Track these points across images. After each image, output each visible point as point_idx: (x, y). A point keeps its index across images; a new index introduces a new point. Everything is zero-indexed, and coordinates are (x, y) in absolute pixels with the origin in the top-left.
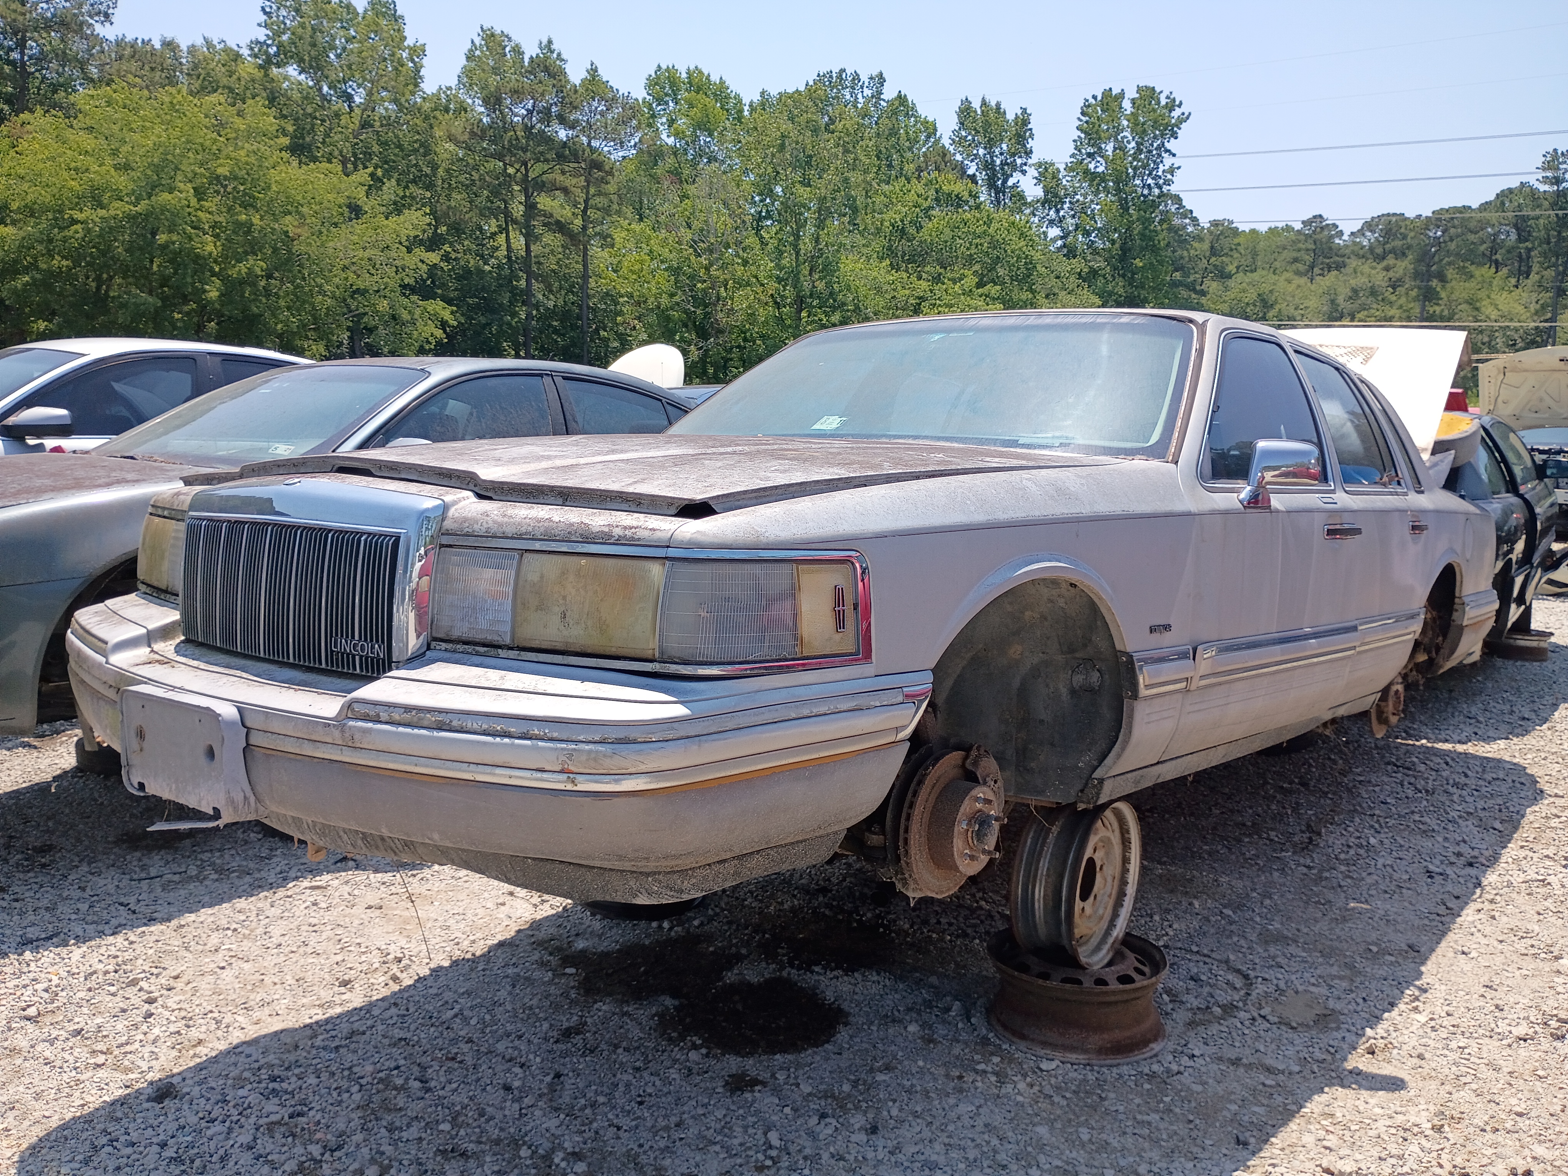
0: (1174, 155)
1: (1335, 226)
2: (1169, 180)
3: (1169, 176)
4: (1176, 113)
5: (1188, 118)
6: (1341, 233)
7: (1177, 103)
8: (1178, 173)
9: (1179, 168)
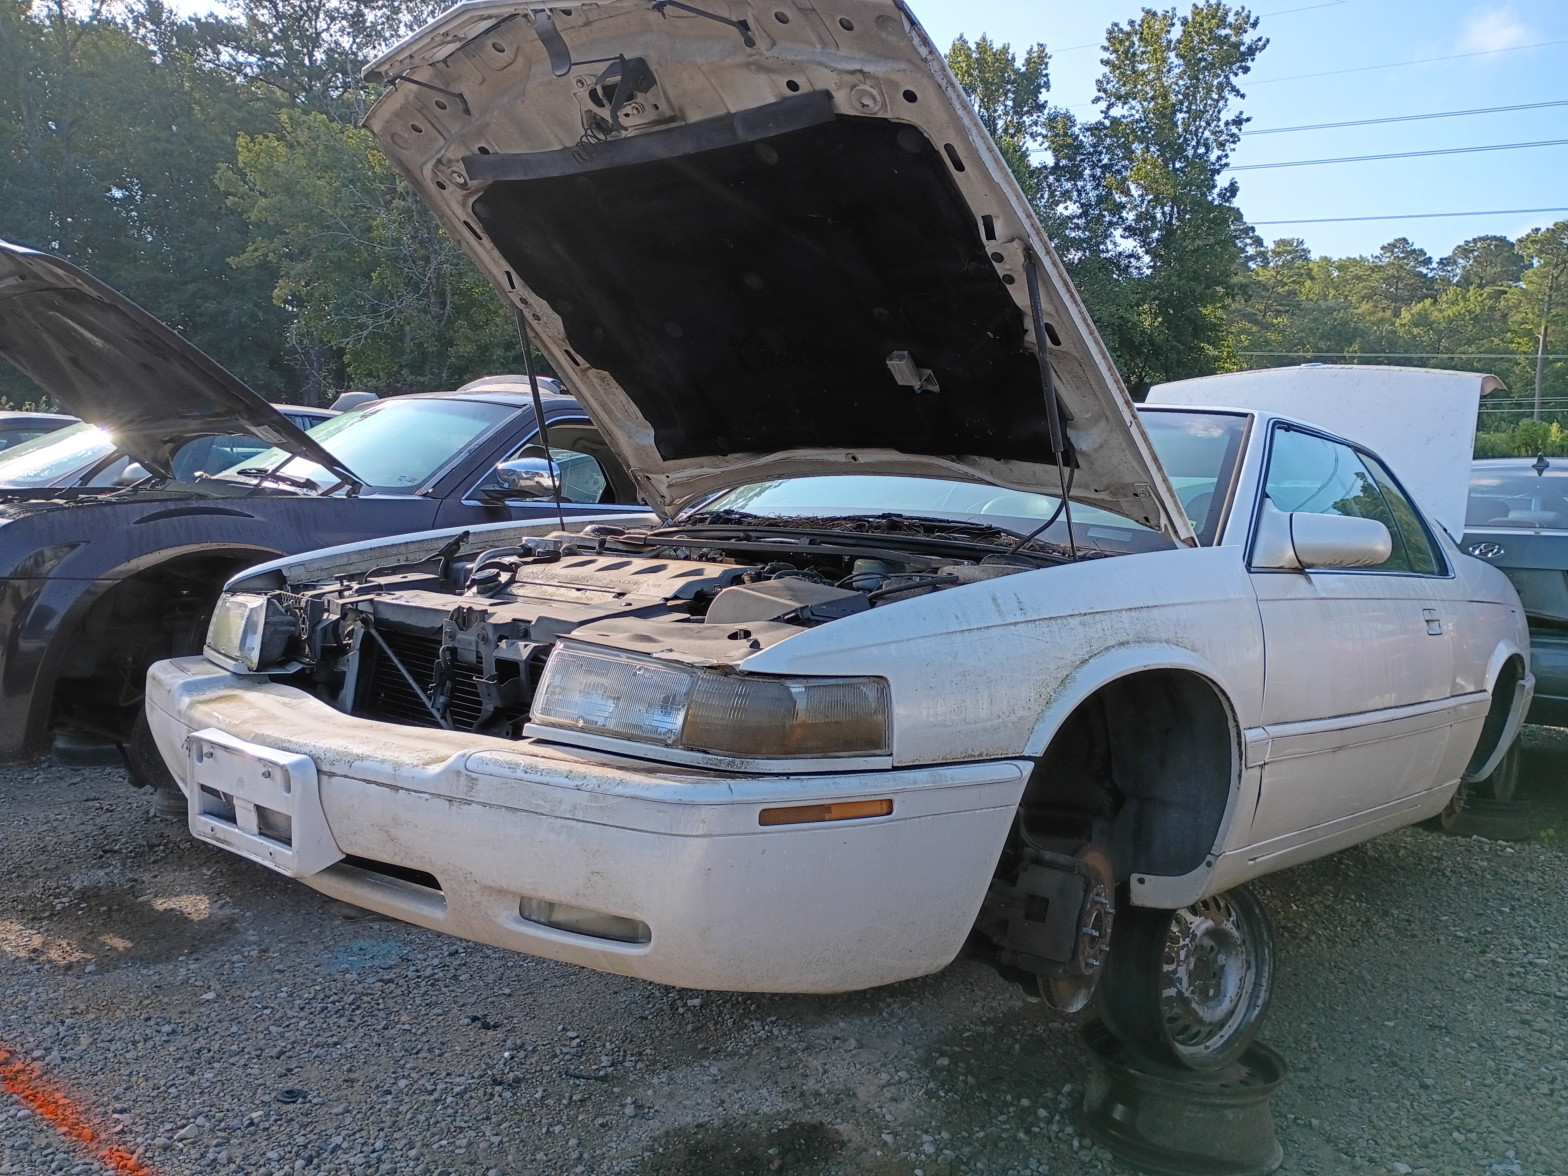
0: (1243, 96)
1: (1422, 252)
2: (1232, 135)
3: (1234, 129)
4: (1249, 37)
5: (1265, 46)
6: (1429, 261)
7: (1252, 21)
8: (1245, 126)
9: (1248, 120)
